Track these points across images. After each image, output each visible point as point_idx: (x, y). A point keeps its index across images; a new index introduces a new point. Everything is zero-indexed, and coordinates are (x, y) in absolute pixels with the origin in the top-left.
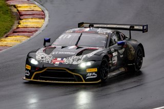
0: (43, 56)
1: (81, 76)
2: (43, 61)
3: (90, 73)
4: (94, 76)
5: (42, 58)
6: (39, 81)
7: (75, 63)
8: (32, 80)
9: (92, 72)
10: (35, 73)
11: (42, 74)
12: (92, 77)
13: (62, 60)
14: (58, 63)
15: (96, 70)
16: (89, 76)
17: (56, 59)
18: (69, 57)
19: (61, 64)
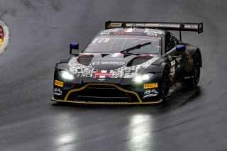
0: (79, 68)
1: (136, 94)
2: (81, 74)
3: (148, 89)
4: (154, 93)
5: (79, 70)
6: (76, 102)
7: (127, 76)
8: (65, 101)
9: (151, 89)
10: (71, 91)
11: (80, 93)
12: (151, 95)
13: (108, 72)
14: (104, 77)
15: (156, 85)
16: (148, 94)
17: (99, 72)
18: (117, 68)
19: (107, 78)
